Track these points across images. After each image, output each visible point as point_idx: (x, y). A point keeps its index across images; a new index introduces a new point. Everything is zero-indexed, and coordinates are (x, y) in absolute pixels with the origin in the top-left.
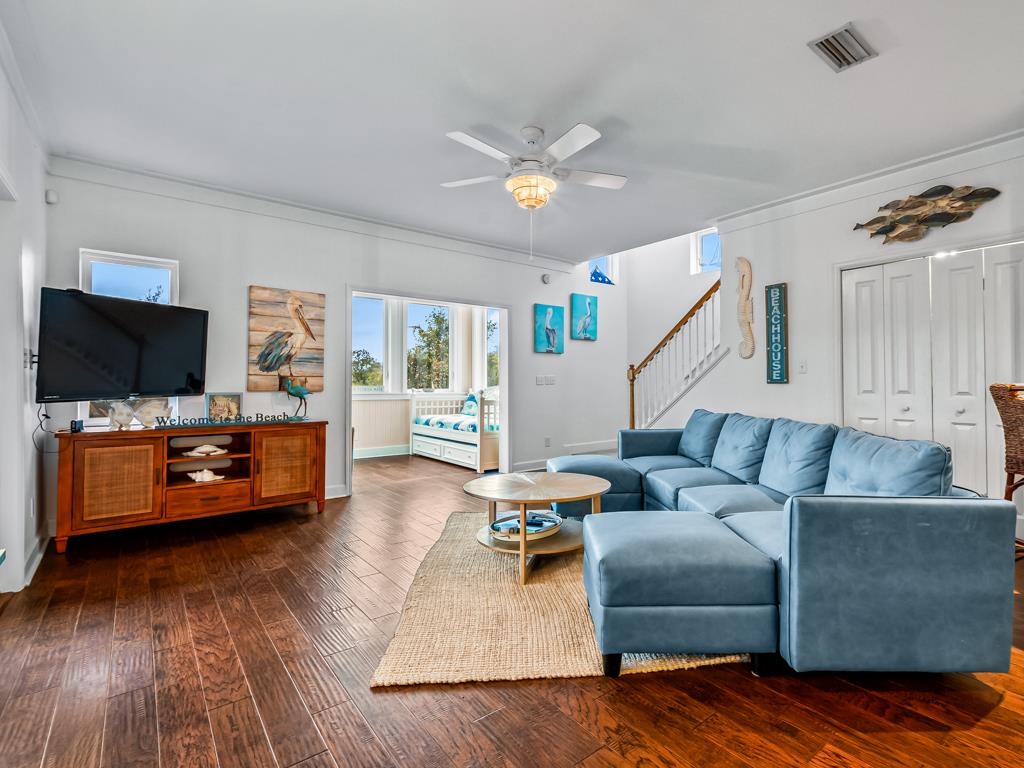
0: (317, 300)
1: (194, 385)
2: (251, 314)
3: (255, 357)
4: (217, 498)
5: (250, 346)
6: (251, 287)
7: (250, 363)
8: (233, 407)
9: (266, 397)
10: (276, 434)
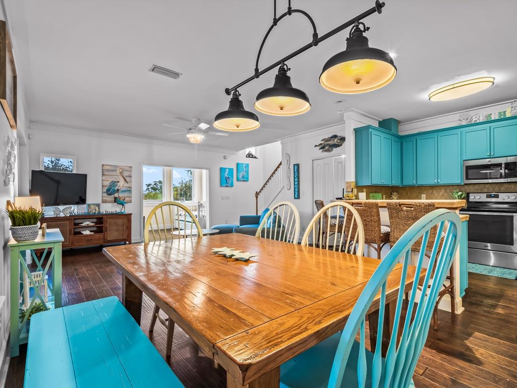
0: (128, 169)
1: (82, 201)
2: (103, 175)
3: (105, 190)
4: (91, 240)
5: (103, 186)
6: (103, 165)
7: (103, 192)
8: (97, 209)
9: (110, 205)
10: (113, 218)
